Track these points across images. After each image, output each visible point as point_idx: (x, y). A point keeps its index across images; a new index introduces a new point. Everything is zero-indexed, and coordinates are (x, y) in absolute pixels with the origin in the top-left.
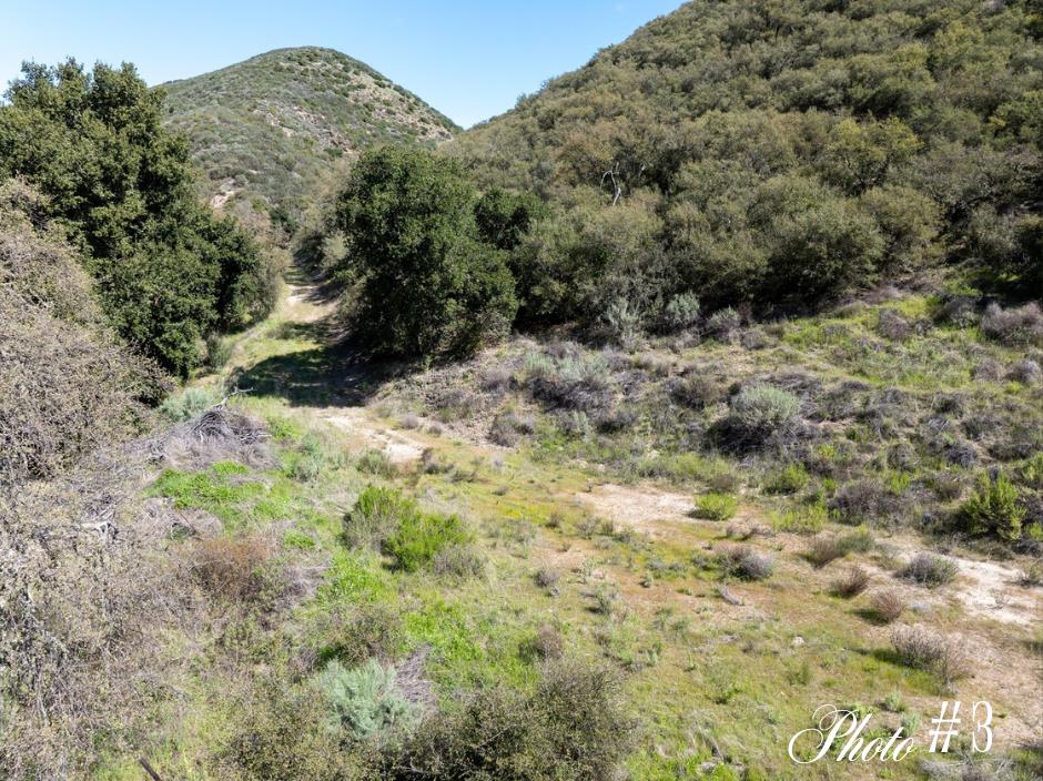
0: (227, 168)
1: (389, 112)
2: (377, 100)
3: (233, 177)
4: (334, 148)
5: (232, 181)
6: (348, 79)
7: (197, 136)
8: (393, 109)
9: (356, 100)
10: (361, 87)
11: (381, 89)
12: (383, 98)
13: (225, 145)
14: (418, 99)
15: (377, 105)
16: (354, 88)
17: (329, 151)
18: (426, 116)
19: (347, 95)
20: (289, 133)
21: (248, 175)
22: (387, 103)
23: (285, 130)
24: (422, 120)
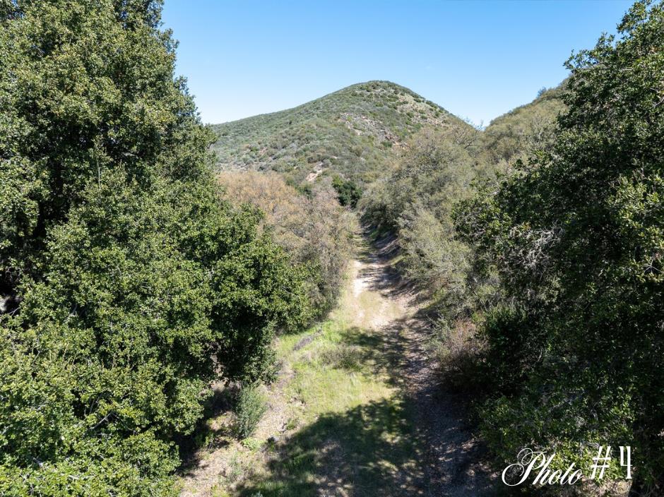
0: (319, 156)
1: (423, 118)
2: (416, 110)
3: (322, 161)
4: (387, 141)
5: (321, 164)
6: (398, 98)
7: (302, 136)
8: (425, 115)
9: (402, 111)
10: (405, 103)
11: (417, 104)
12: (419, 109)
13: (318, 141)
14: (442, 109)
15: (415, 113)
16: (401, 104)
17: (384, 143)
18: (447, 118)
19: (396, 108)
20: (359, 133)
21: (332, 160)
22: (422, 112)
23: (357, 131)
24: (445, 122)
